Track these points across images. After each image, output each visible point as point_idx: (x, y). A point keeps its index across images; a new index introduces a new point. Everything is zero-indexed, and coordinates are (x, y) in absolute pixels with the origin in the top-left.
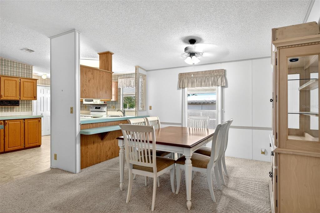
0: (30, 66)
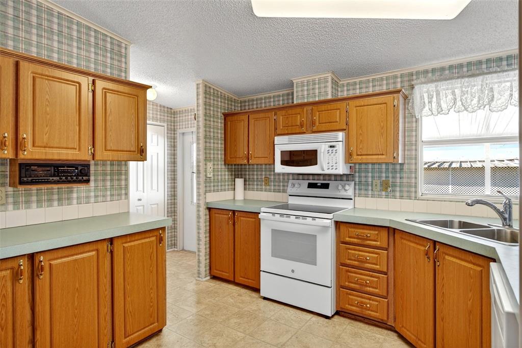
0: (123, 45)
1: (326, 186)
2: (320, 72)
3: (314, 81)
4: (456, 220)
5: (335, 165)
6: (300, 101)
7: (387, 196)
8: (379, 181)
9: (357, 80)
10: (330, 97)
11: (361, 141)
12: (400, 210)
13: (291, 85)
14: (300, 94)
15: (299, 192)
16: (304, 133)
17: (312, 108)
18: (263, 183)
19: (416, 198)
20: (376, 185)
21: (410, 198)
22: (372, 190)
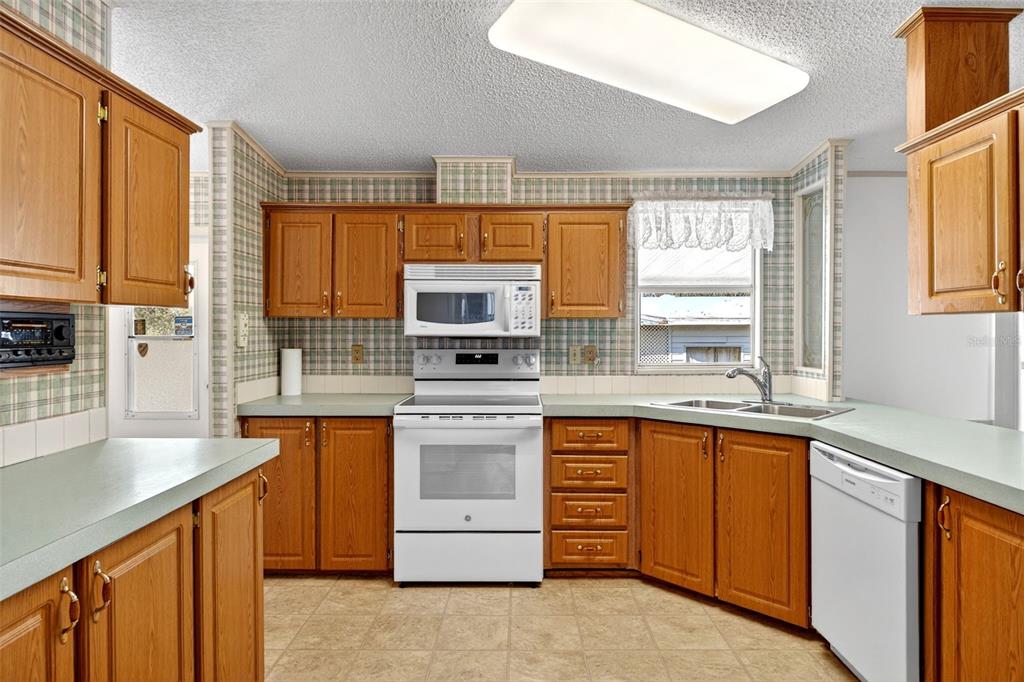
1: (491, 359)
2: (493, 154)
3: (478, 166)
4: (704, 399)
5: (528, 321)
6: (449, 201)
7: (591, 373)
8: (579, 348)
9: (544, 177)
10: (508, 200)
11: (569, 281)
12: (609, 392)
13: (433, 165)
14: (450, 186)
15: (441, 372)
16: (462, 261)
17: (480, 216)
18: (350, 358)
19: (633, 373)
20: (575, 355)
21: (624, 372)
22: (568, 363)
